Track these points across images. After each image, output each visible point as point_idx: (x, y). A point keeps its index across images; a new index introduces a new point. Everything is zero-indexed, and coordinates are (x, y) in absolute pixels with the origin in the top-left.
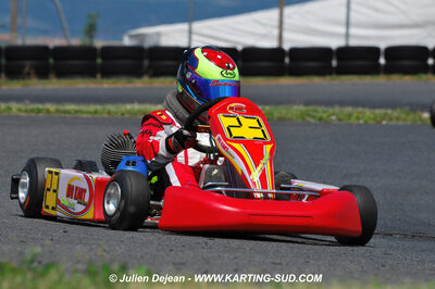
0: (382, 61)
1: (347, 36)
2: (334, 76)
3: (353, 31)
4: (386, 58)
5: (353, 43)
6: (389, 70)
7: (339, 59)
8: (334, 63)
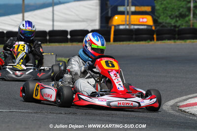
0: (69, 37)
1: (53, 25)
2: (48, 43)
3: (55, 23)
4: (70, 36)
5: (56, 28)
6: (72, 41)
7: (49, 36)
8: (48, 38)
